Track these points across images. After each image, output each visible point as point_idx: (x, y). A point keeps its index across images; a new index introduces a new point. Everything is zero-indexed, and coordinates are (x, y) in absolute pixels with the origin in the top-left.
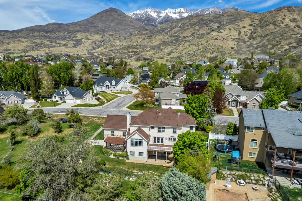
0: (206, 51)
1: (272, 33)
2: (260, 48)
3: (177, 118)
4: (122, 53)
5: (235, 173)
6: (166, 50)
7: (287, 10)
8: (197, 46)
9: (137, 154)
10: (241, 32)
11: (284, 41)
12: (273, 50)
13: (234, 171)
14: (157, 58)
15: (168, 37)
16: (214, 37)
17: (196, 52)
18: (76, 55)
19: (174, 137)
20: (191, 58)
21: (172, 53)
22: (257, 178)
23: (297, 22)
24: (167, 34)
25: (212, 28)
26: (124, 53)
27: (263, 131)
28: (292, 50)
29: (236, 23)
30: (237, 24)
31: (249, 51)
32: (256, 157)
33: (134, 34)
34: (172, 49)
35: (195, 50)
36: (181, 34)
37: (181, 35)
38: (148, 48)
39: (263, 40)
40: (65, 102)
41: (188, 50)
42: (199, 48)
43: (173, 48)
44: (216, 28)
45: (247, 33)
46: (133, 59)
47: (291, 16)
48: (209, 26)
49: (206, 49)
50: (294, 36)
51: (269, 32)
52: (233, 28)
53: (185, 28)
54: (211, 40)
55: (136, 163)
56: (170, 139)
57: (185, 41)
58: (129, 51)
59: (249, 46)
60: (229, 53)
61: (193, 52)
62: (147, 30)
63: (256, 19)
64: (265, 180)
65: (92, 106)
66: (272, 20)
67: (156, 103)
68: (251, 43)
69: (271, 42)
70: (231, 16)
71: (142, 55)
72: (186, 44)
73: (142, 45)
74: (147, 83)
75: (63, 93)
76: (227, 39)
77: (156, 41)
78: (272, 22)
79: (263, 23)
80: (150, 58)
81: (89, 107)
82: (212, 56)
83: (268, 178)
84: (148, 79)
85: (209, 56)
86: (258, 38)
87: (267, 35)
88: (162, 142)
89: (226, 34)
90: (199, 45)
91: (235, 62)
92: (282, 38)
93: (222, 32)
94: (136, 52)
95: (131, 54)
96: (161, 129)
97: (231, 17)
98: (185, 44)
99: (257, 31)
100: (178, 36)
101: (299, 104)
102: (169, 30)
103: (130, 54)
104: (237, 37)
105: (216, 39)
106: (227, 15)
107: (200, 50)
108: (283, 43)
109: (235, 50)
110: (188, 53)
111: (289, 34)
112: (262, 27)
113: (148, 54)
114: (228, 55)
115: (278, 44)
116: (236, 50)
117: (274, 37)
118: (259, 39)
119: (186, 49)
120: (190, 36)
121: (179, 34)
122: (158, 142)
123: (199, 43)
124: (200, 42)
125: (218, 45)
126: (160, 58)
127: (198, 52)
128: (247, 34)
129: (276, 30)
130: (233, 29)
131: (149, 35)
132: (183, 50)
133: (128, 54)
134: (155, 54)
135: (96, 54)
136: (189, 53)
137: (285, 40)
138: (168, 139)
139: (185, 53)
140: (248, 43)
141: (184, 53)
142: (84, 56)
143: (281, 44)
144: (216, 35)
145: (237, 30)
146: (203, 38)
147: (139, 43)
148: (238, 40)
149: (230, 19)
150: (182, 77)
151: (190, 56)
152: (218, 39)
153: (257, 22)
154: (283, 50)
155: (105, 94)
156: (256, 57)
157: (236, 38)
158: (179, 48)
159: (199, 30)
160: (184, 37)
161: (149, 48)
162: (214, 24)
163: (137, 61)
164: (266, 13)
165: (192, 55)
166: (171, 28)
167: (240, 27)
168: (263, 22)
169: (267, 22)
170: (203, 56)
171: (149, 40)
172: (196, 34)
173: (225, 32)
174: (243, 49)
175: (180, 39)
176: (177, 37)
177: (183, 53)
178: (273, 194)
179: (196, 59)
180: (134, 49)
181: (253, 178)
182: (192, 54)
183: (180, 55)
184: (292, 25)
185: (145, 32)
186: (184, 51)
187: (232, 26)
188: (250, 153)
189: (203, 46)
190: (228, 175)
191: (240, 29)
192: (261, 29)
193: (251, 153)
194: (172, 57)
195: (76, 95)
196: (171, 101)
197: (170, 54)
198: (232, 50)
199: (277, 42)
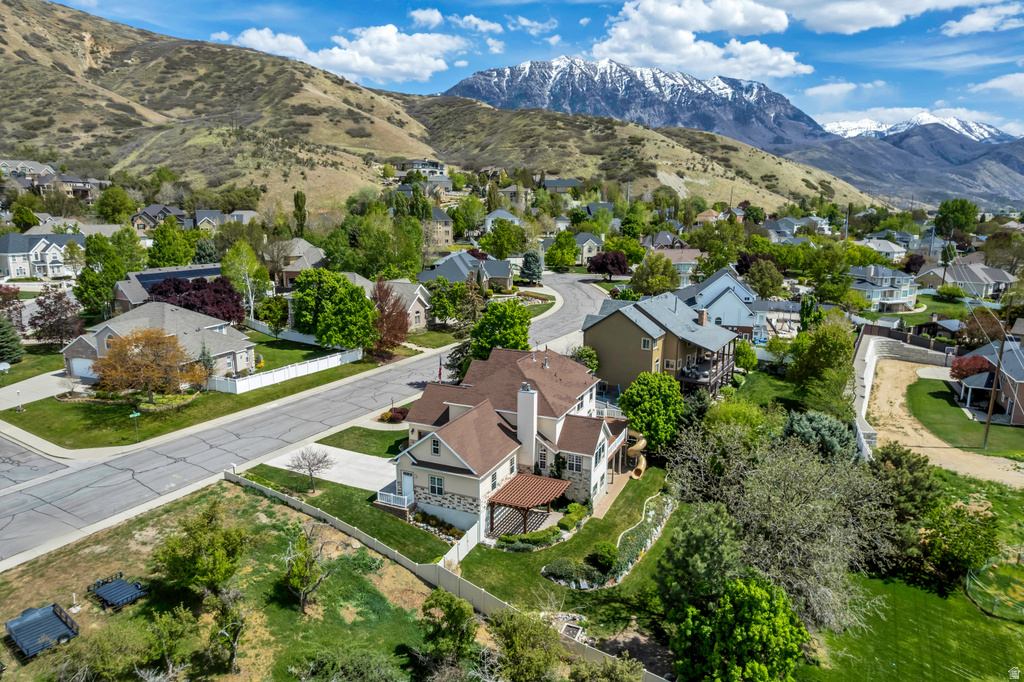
9: (599, 487)
12: (37, 143)
23: (50, 50)
67: (184, 385)
156: (2, 165)
184: (42, 58)
196: (229, 361)
199: (36, 114)
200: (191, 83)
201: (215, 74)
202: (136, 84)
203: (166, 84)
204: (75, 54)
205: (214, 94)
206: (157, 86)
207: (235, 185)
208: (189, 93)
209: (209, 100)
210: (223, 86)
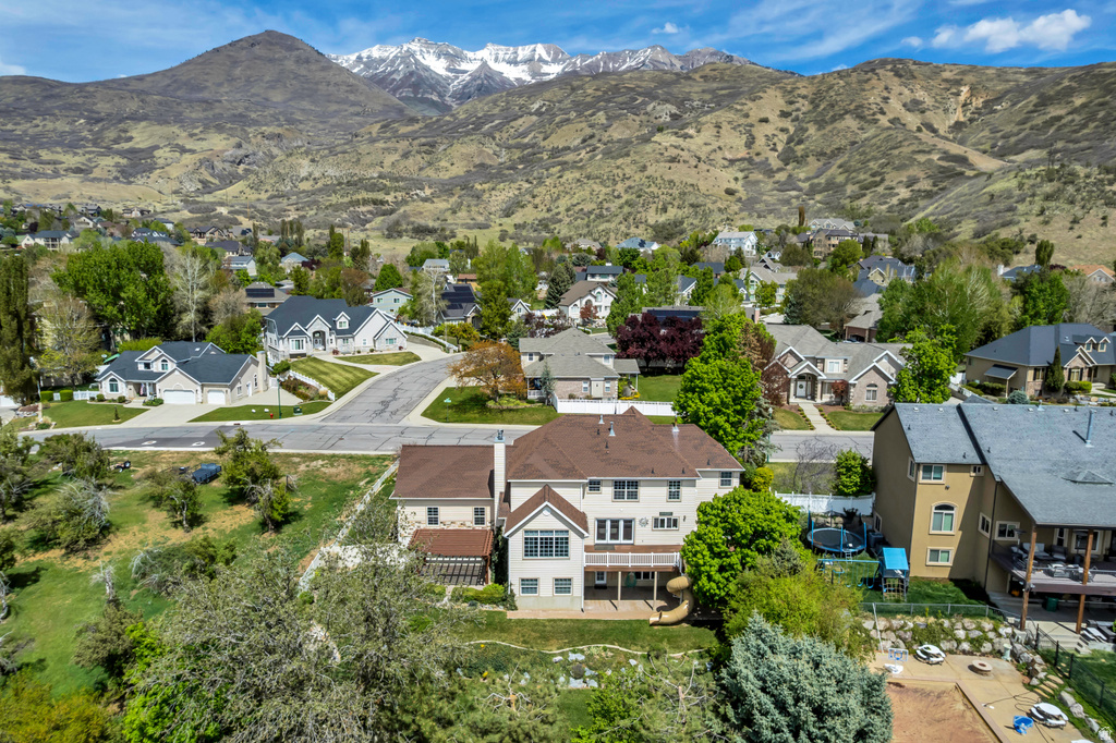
0: (642, 202)
1: (853, 143)
2: (820, 192)
3: (673, 444)
4: (327, 208)
5: (905, 624)
6: (494, 198)
7: (891, 70)
8: (609, 183)
9: (546, 588)
10: (754, 138)
11: (894, 174)
12: (864, 201)
13: (899, 617)
14: (463, 225)
15: (498, 149)
16: (666, 154)
17: (606, 205)
18: (136, 214)
19: (671, 514)
20: (588, 226)
21: (520, 209)
22: (976, 634)
23: (923, 112)
24: (494, 138)
25: (652, 119)
26: (337, 208)
27: (973, 474)
28: (921, 203)
29: (735, 106)
30: (741, 110)
31: (787, 202)
32: (950, 564)
33: (367, 137)
34: (517, 192)
35: (601, 197)
36: (545, 139)
37: (542, 144)
38: (427, 188)
39: (827, 166)
40: (160, 402)
41: (576, 196)
42: (614, 191)
43: (519, 189)
44: (668, 119)
45: (775, 140)
46: (373, 229)
47: (906, 92)
48: (643, 112)
49: (639, 196)
50: (922, 158)
51: (844, 142)
52: (729, 123)
53: (557, 119)
54: (657, 162)
55: (550, 621)
56: (659, 523)
57: (560, 164)
58: (354, 198)
59: (786, 187)
60: (720, 210)
61: (593, 206)
62: (417, 121)
63: (799, 96)
64: (1000, 635)
65: (281, 416)
66: (852, 101)
67: (533, 395)
68: (790, 176)
69: (854, 175)
70: (714, 79)
71: (405, 216)
72: (569, 176)
73: (403, 179)
74: (465, 319)
75: (147, 366)
76: (710, 161)
77: (455, 161)
78: (852, 107)
79: (824, 109)
80: (436, 225)
81: (272, 417)
82: (662, 219)
83: (1009, 630)
84: (470, 305)
85: (651, 221)
86: (811, 159)
87: (839, 149)
88: (628, 535)
89: (706, 144)
90: (614, 180)
91: (748, 243)
92: (888, 163)
93: (691, 137)
94: (382, 203)
95: (363, 209)
96: (626, 489)
97: (715, 85)
98: (565, 178)
99: (808, 137)
100: (533, 146)
101: (1003, 381)
102: (497, 122)
103: (357, 209)
104: (743, 153)
105: (673, 160)
106: (701, 77)
107: (619, 197)
108: (893, 178)
109: (740, 200)
110: (577, 209)
111: (906, 150)
112: (821, 124)
113: (428, 211)
114: (717, 217)
115: (875, 182)
116: (744, 198)
117: (862, 158)
118: (814, 164)
119: (567, 193)
120: (577, 149)
121: (535, 137)
122: (614, 536)
123: (615, 171)
124: (619, 171)
125: (682, 182)
126: (475, 224)
127: (613, 206)
128: (775, 144)
129: (866, 135)
130: (729, 126)
131: (423, 140)
132: (558, 198)
133: (352, 209)
134: (454, 212)
135: (224, 211)
136: (580, 207)
137: (898, 168)
138: (651, 522)
139: (568, 210)
140: (781, 177)
141: (562, 209)
142: (176, 217)
143: (886, 183)
144: (671, 145)
145: (741, 129)
146: (628, 155)
147: (386, 170)
148: (745, 165)
149: (712, 92)
150: (589, 297)
151: (587, 219)
152: (679, 162)
153: (803, 105)
154: (895, 201)
155: (313, 364)
156: (813, 224)
157: (739, 156)
158: (542, 189)
159: (610, 126)
160: (556, 152)
161: (430, 187)
162: (658, 108)
163: (389, 237)
164: (831, 78)
165: (592, 217)
166: (506, 118)
167: (749, 121)
168: (822, 107)
169: (836, 108)
170: (631, 220)
171: (427, 157)
172: (600, 140)
173: (702, 134)
174: (764, 198)
175: (542, 158)
176: (530, 150)
177: (558, 207)
178: (1041, 681)
179: (607, 232)
180: (373, 191)
181: (961, 634)
182: (591, 213)
183: (548, 215)
184: (913, 120)
185: (410, 128)
186: (563, 203)
187: (724, 116)
188: (931, 551)
189: (628, 183)
190: (881, 631)
191: (752, 126)
192: (819, 130)
193: (935, 552)
194: (521, 222)
195: (205, 375)
196: (586, 385)
197: (513, 213)
198: (730, 198)
199: (873, 175)
200: (1059, 118)
201: (1097, 101)
202: (994, 131)
203: (1028, 125)
204: (946, 110)
205: (1085, 126)
206: (1016, 129)
207: (997, 235)
208: (1051, 131)
209: (1074, 136)
210: (1101, 114)
